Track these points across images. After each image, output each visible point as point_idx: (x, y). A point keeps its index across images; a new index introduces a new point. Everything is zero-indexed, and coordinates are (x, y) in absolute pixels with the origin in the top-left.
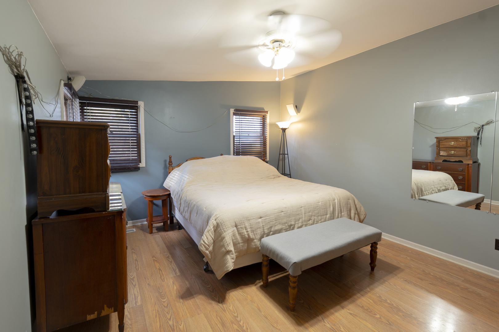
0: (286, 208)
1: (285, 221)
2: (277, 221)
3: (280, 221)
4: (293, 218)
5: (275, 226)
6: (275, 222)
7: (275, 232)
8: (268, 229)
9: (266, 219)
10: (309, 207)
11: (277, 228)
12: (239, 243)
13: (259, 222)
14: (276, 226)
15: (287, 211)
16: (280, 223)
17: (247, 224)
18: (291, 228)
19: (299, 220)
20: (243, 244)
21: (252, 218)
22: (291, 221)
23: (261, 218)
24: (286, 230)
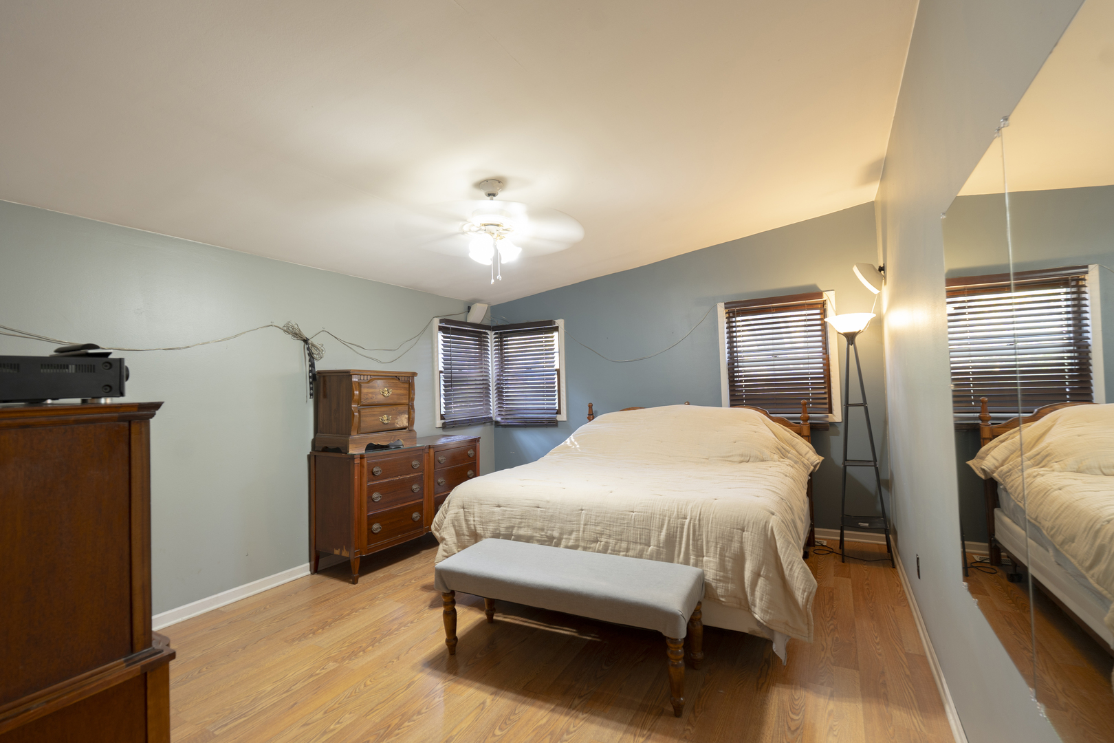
0: (548, 502)
1: (539, 524)
2: (524, 521)
3: (530, 521)
4: (558, 525)
5: (521, 527)
6: (520, 520)
7: (519, 538)
8: (507, 528)
9: (506, 510)
10: (598, 514)
11: (522, 532)
12: (464, 535)
13: (493, 512)
14: (522, 529)
15: (549, 508)
16: (528, 526)
17: (476, 510)
18: (551, 541)
19: (570, 533)
20: (468, 538)
21: (486, 503)
22: (553, 530)
23: (499, 506)
24: (542, 542)
